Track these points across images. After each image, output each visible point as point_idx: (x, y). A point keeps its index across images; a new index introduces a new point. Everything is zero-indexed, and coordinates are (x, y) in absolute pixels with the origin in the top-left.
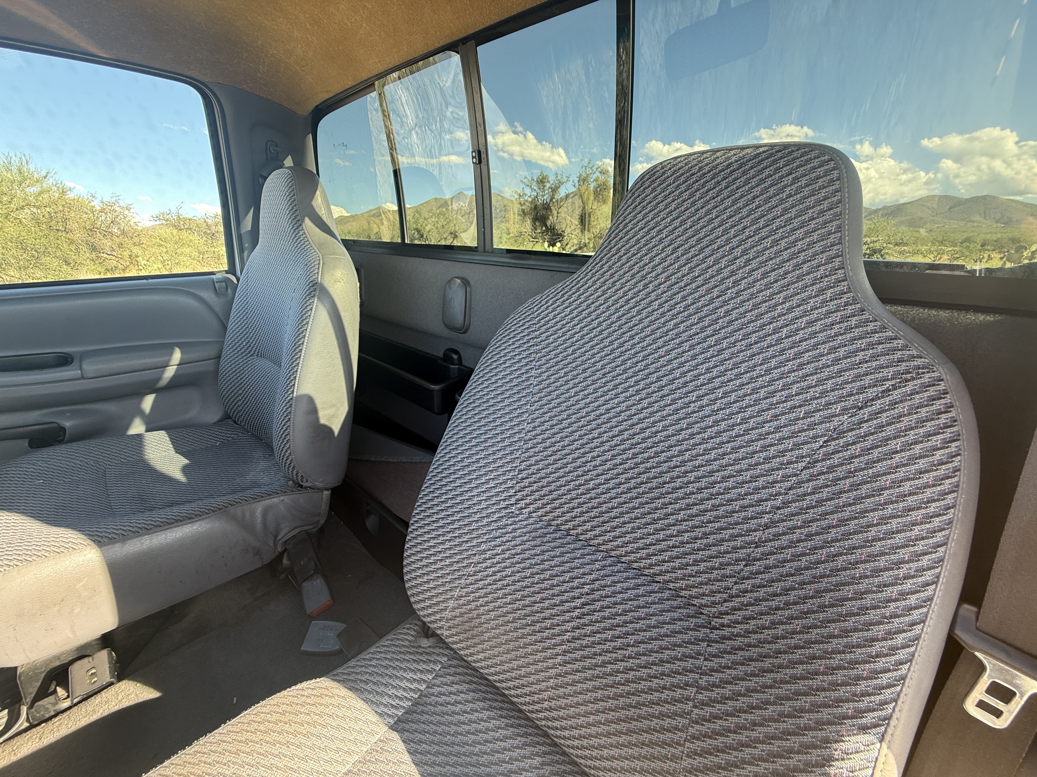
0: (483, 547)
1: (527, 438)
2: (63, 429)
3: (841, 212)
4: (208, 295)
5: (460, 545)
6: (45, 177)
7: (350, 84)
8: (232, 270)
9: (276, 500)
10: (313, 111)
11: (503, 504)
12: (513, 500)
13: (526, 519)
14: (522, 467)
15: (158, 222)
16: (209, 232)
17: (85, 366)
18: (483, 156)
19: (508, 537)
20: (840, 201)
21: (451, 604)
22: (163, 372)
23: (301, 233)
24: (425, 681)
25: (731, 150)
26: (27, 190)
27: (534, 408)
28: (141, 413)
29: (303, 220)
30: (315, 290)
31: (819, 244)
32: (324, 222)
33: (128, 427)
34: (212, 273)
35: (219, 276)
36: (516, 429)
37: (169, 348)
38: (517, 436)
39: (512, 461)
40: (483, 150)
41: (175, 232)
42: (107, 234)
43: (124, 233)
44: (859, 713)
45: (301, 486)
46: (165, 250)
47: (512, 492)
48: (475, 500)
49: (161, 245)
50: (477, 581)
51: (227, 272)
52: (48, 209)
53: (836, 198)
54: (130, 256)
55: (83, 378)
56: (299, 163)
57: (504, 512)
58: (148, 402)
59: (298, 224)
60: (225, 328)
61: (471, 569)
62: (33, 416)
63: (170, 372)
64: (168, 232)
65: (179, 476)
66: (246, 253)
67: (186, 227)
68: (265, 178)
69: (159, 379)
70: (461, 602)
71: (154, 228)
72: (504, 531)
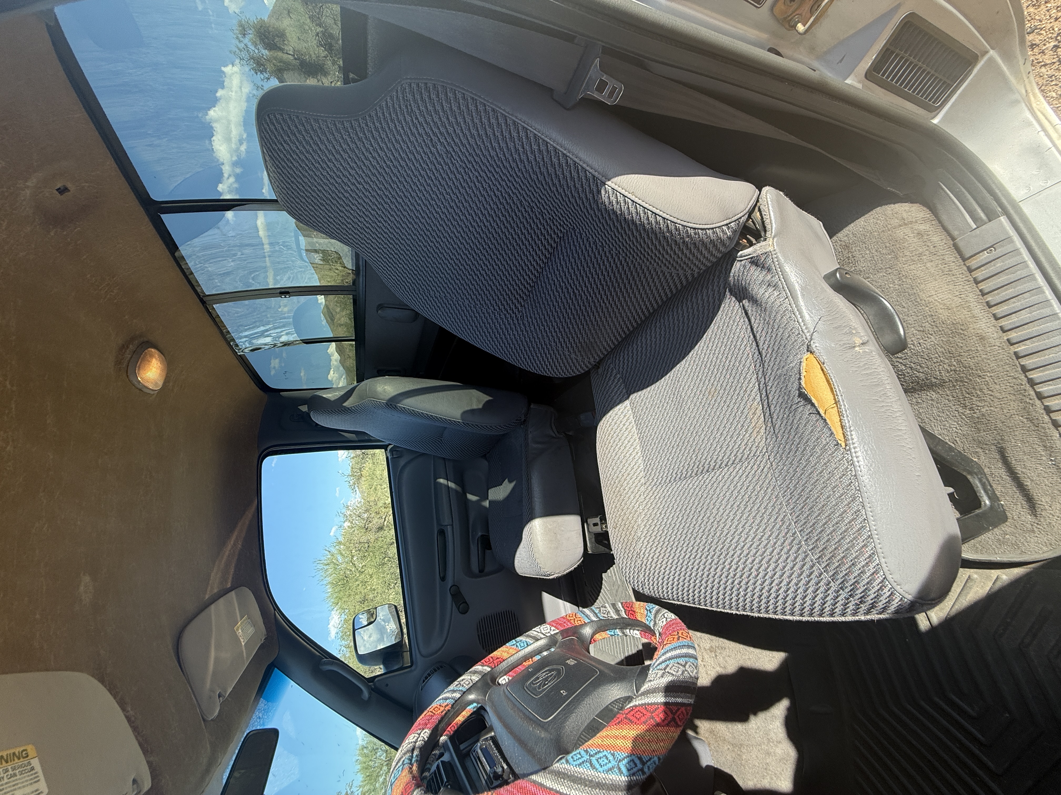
0: (540, 336)
1: (474, 304)
2: (482, 536)
3: (304, 117)
4: (402, 462)
5: (539, 348)
6: (329, 552)
7: (242, 369)
8: (385, 447)
9: (530, 436)
10: (264, 391)
11: (516, 321)
12: (513, 315)
13: (525, 308)
14: (492, 308)
15: (357, 489)
16: (361, 456)
17: (446, 524)
18: (283, 290)
19: (534, 322)
20: (297, 117)
21: (573, 356)
22: (452, 488)
23: (353, 408)
24: (616, 375)
25: (265, 159)
26: (340, 562)
27: (455, 298)
28: (477, 501)
29: (344, 407)
30: (391, 405)
31: (328, 136)
32: (345, 394)
33: (485, 508)
34: (387, 458)
35: (389, 455)
36: (468, 308)
37: (437, 485)
38: (473, 308)
39: (489, 313)
40: (279, 291)
41: (363, 479)
42: (369, 520)
43: (367, 511)
44: (591, 191)
45: (525, 420)
46: (379, 486)
47: (508, 316)
48: (512, 337)
49: (375, 489)
50: (560, 342)
51: (386, 450)
52: (353, 551)
53: (295, 119)
54: (385, 508)
55: (452, 525)
56: (304, 401)
57: (520, 322)
58: (470, 497)
59: (347, 411)
60: (423, 454)
61: (553, 344)
62: (474, 549)
63: (451, 485)
64: (364, 484)
65: (513, 484)
66: (372, 439)
67: (358, 471)
68: (317, 424)
69: (456, 491)
70: (572, 351)
71: (362, 492)
72: (531, 323)
